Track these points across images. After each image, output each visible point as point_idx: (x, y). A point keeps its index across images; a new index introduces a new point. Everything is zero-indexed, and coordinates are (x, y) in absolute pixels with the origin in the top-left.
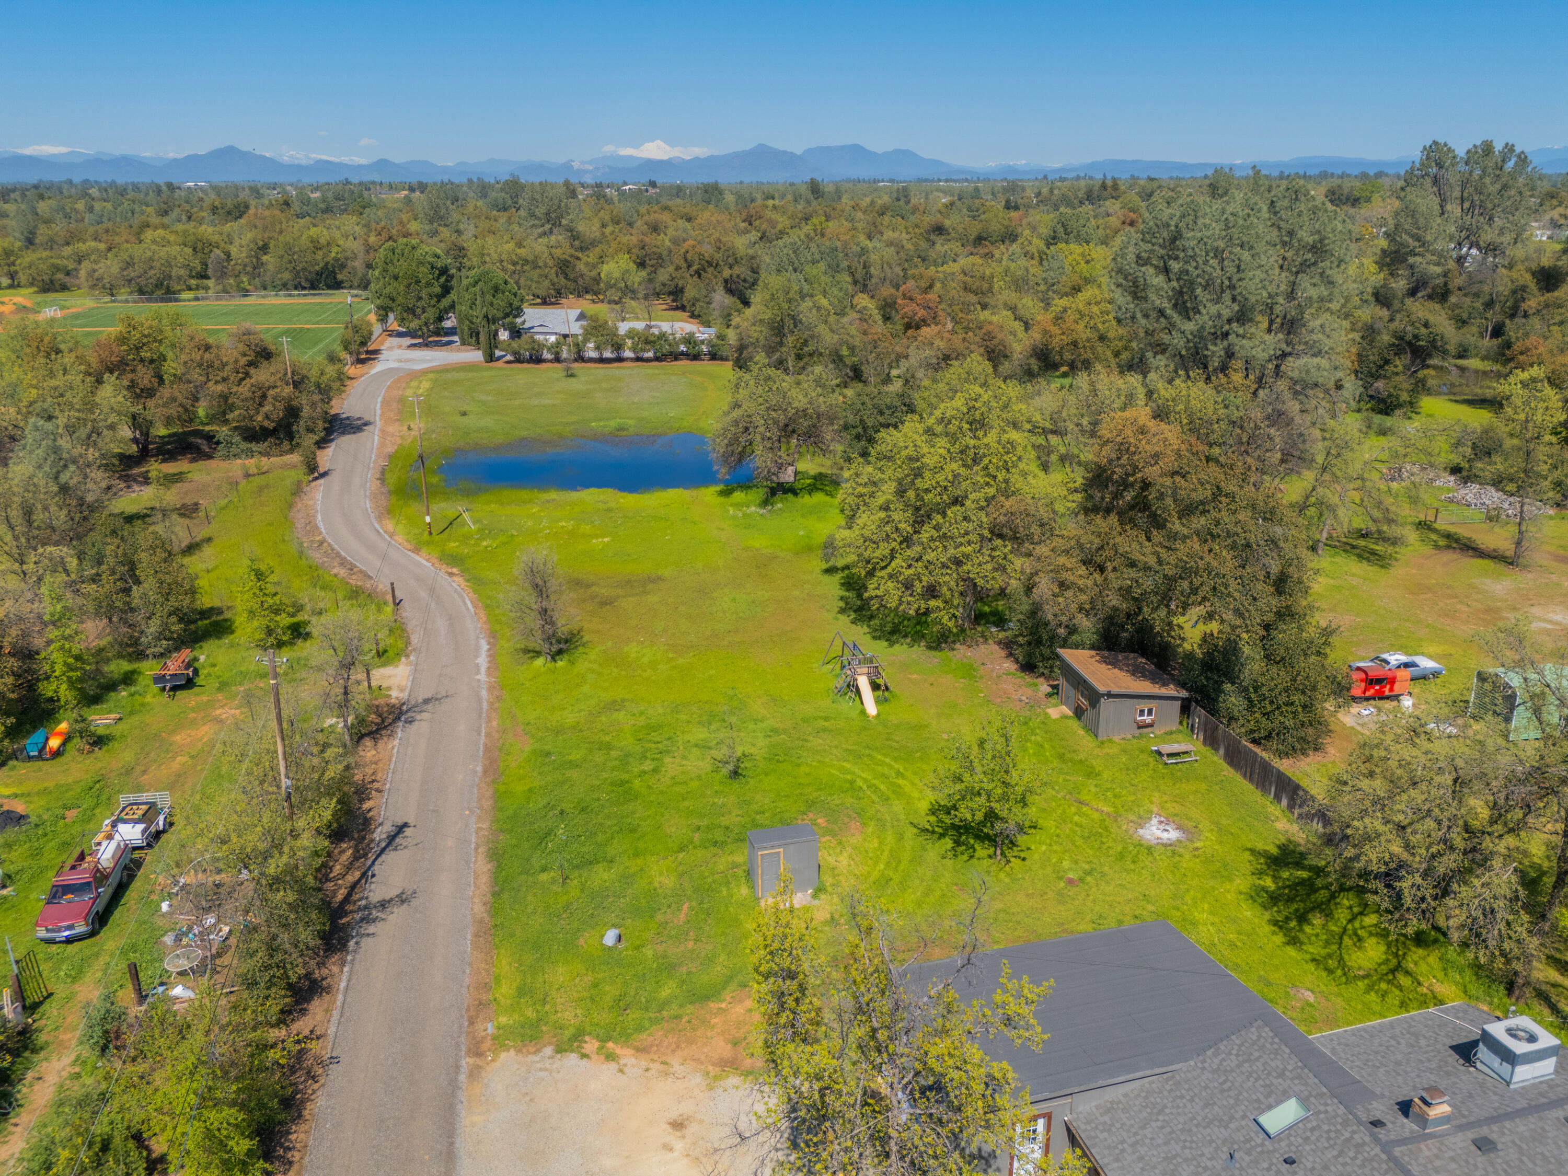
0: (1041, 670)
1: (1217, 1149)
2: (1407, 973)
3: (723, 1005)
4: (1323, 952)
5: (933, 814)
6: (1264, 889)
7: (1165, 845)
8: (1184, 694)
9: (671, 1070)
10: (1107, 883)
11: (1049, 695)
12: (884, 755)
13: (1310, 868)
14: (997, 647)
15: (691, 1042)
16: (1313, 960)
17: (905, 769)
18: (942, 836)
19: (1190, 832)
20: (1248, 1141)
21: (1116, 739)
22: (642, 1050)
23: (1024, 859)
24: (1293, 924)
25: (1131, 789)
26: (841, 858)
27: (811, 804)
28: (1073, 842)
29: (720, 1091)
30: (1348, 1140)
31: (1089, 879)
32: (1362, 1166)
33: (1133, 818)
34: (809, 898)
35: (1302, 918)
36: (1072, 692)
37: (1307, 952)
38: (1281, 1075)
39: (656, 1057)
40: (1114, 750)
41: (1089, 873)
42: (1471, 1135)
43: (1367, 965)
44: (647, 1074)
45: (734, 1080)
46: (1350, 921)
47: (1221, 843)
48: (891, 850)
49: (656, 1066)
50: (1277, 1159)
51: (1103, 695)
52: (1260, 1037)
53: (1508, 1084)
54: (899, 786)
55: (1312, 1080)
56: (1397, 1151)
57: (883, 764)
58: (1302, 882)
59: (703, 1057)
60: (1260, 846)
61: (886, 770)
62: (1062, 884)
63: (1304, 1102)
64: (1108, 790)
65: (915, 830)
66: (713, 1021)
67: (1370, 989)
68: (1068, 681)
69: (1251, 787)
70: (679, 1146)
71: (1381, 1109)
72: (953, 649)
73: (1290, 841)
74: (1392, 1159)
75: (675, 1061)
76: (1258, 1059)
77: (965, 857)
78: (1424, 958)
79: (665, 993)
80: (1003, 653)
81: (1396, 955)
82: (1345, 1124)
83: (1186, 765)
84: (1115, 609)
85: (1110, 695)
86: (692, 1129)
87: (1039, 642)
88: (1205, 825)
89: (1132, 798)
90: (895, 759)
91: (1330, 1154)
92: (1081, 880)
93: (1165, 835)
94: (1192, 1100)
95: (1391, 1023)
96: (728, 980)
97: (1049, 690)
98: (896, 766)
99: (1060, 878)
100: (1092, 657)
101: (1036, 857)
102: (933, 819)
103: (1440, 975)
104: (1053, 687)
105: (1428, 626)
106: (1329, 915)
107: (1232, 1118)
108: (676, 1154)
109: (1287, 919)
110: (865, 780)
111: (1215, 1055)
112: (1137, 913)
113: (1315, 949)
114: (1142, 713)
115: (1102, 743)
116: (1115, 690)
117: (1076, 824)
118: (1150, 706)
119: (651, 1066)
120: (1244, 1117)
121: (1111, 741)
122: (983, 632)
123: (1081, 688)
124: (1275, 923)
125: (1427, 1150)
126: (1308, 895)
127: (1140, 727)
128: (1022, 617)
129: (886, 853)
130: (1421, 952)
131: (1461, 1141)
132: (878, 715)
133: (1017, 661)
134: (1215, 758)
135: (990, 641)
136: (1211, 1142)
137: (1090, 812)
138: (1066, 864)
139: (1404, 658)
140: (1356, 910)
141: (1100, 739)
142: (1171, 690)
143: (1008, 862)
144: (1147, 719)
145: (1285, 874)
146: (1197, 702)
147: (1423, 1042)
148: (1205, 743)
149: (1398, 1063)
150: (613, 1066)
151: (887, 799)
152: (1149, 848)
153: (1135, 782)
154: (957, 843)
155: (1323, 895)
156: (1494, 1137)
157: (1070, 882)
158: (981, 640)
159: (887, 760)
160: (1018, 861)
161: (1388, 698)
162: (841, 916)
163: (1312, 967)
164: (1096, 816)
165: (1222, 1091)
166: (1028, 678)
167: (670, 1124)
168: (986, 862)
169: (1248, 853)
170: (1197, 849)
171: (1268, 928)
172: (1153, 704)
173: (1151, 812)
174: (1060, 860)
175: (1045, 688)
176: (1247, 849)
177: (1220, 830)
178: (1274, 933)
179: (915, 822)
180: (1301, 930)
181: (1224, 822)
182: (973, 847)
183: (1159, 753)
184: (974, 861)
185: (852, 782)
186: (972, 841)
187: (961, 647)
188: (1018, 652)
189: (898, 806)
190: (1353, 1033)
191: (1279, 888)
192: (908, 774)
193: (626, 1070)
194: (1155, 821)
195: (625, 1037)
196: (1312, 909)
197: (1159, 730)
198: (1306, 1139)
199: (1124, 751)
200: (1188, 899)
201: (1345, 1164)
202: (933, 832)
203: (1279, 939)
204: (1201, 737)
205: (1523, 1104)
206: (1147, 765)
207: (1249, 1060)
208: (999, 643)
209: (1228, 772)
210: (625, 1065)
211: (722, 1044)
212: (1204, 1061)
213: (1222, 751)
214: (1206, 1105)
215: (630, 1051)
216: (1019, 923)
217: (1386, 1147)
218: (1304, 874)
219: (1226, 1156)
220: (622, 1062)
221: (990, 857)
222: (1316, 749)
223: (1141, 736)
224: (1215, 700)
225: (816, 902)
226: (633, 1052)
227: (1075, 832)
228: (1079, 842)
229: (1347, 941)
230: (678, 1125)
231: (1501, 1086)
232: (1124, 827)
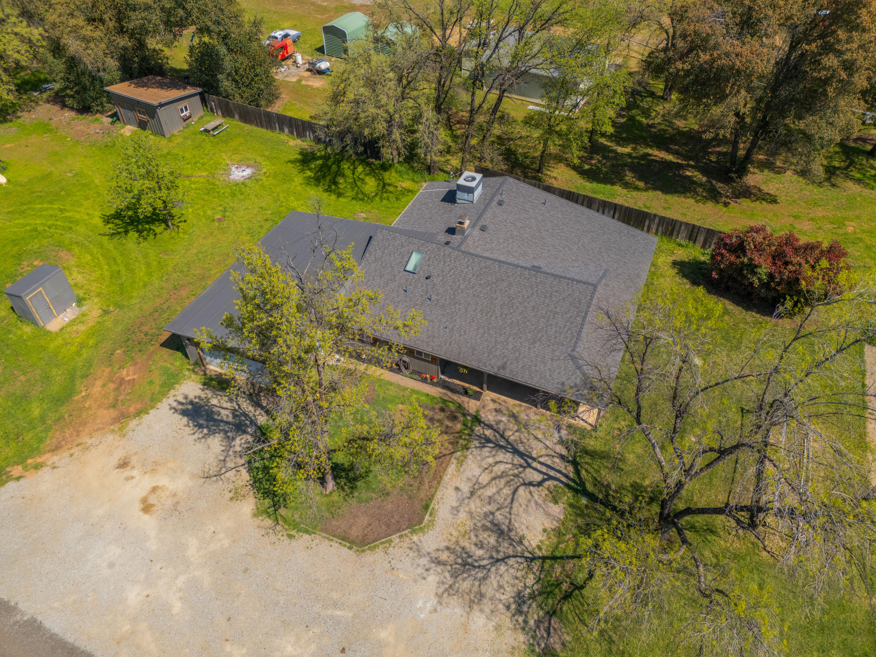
0: (96, 108)
1: (397, 291)
2: (389, 185)
3: (84, 394)
4: (354, 193)
5: (108, 223)
6: (310, 177)
7: (249, 178)
8: (199, 90)
9: (88, 445)
10: (237, 211)
11: (113, 123)
12: (39, 203)
13: (320, 158)
14: (49, 106)
15: (85, 423)
16: (353, 198)
17: (63, 205)
18: (126, 232)
19: (256, 165)
20: (407, 280)
21: (175, 132)
22: (56, 449)
23: (185, 221)
24: (333, 187)
25: (208, 157)
26: (74, 276)
27: (19, 257)
28: (203, 199)
29: (131, 433)
30: (444, 255)
31: (227, 214)
32: (455, 262)
33: (222, 172)
34: (77, 309)
35: (335, 183)
36: (130, 114)
37: (348, 197)
38: (403, 246)
39: (69, 446)
40: (180, 140)
41: (225, 211)
42: (478, 227)
43: (373, 189)
44: (73, 457)
45: (133, 423)
46: (353, 174)
47: (274, 165)
48: (102, 255)
49: (75, 450)
50: (423, 280)
51: (157, 107)
52: (383, 236)
53: (472, 202)
54: (70, 217)
55: (416, 241)
56: (463, 248)
57: (45, 210)
58: (322, 166)
59: (100, 426)
60: (292, 158)
61: (51, 212)
62: (217, 224)
63: (418, 251)
64: (196, 163)
65: (107, 237)
66: (86, 405)
67: (381, 199)
68: (123, 107)
69: (263, 130)
70: (135, 473)
71: (443, 237)
72: (19, 117)
73: (302, 149)
74: (463, 252)
75: (85, 439)
76: (389, 245)
77: (151, 236)
78: (390, 175)
79: (36, 412)
80: (57, 108)
81: (380, 180)
82: (439, 250)
83: (224, 132)
84: (125, 49)
85: (161, 105)
86: (134, 461)
87: (85, 89)
88: (259, 159)
89: (213, 162)
90: (51, 202)
91: (441, 265)
92: (224, 217)
93: (245, 173)
94: (374, 279)
95: (412, 204)
96: (72, 378)
97: (110, 120)
98: (56, 206)
99: (213, 220)
100: (129, 86)
101: (190, 216)
102: (110, 225)
103: (401, 179)
104: (111, 116)
105: (275, 12)
106: (343, 176)
107: (395, 276)
108: (138, 477)
109: (330, 186)
110: (43, 224)
111: (370, 254)
112: (265, 217)
113: (350, 193)
114: (182, 111)
115: (170, 138)
116: (163, 101)
117: (196, 189)
118: (184, 104)
119: (72, 452)
120: (399, 272)
121: (173, 135)
122: (29, 98)
123: (137, 108)
124: (326, 191)
125: (470, 241)
126: (329, 170)
127: (185, 120)
128: (62, 75)
129: (101, 258)
130: (387, 173)
131: (476, 232)
132: (9, 181)
133: (72, 109)
134: (235, 122)
135: (40, 103)
136: (393, 290)
137: (197, 179)
138: (209, 213)
139: (282, 33)
140: (352, 168)
141: (167, 136)
142: (190, 91)
143: (178, 227)
144: (186, 113)
145: (313, 166)
146: (207, 92)
147: (431, 205)
148: (224, 116)
149: (430, 218)
150: (45, 469)
151: (70, 228)
152: (243, 183)
153: (206, 152)
154: (140, 232)
155: (334, 168)
156: (484, 224)
157: (219, 220)
158: (33, 104)
159: (45, 206)
160: (183, 224)
161: (287, 58)
162: (108, 306)
163: (354, 202)
164: (202, 180)
165: (384, 267)
166: (87, 118)
167: (117, 468)
168: (167, 233)
169: (289, 164)
170: (265, 173)
171: (326, 195)
172: (185, 103)
173: (227, 165)
174: (205, 212)
175: (106, 120)
176: (289, 161)
177: (268, 158)
178: (330, 195)
179: (101, 232)
180: (339, 188)
181: (267, 153)
182: (150, 229)
183: (206, 131)
184: (158, 236)
185: (36, 230)
186: (147, 226)
187: (24, 114)
188: (69, 102)
189: (81, 229)
190: (404, 216)
191: (315, 174)
192: (68, 207)
193: (57, 465)
194: (233, 169)
195: (35, 451)
196: (335, 177)
197: (195, 119)
198: (429, 265)
199: (185, 138)
200: (282, 199)
201: (449, 265)
202: (119, 233)
203: (333, 197)
204: (220, 113)
205: (483, 207)
206: (204, 140)
207: (386, 248)
208: (48, 101)
209: (247, 127)
210: (54, 463)
211: (105, 412)
212: (368, 260)
213: (237, 117)
214: (381, 277)
215: (47, 455)
216: (212, 254)
217: (458, 248)
218: (320, 162)
219: (403, 292)
220: (50, 463)
221: (165, 229)
222: (277, 98)
223: (187, 127)
224: (217, 88)
225: (84, 308)
226: (51, 454)
227: (199, 194)
228: (206, 198)
229: (359, 184)
230: (123, 465)
231: (471, 204)
232: (221, 179)
